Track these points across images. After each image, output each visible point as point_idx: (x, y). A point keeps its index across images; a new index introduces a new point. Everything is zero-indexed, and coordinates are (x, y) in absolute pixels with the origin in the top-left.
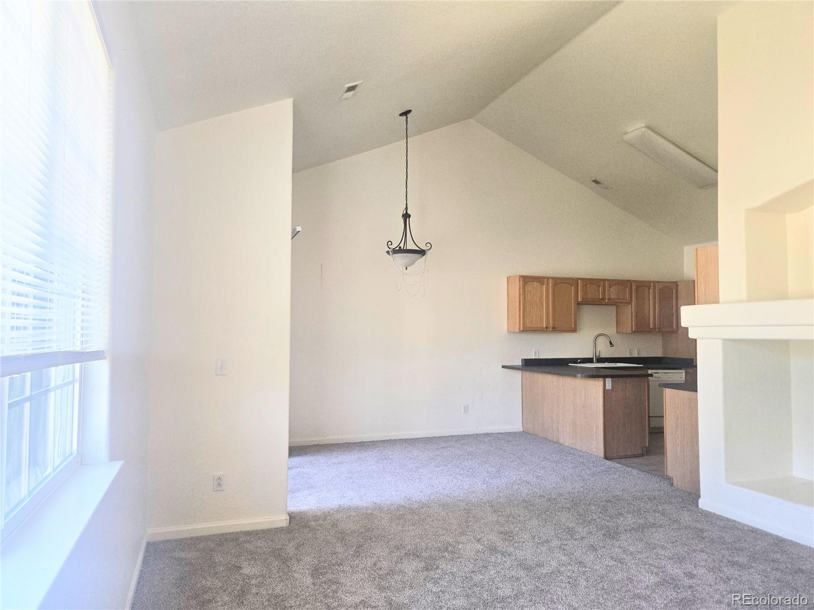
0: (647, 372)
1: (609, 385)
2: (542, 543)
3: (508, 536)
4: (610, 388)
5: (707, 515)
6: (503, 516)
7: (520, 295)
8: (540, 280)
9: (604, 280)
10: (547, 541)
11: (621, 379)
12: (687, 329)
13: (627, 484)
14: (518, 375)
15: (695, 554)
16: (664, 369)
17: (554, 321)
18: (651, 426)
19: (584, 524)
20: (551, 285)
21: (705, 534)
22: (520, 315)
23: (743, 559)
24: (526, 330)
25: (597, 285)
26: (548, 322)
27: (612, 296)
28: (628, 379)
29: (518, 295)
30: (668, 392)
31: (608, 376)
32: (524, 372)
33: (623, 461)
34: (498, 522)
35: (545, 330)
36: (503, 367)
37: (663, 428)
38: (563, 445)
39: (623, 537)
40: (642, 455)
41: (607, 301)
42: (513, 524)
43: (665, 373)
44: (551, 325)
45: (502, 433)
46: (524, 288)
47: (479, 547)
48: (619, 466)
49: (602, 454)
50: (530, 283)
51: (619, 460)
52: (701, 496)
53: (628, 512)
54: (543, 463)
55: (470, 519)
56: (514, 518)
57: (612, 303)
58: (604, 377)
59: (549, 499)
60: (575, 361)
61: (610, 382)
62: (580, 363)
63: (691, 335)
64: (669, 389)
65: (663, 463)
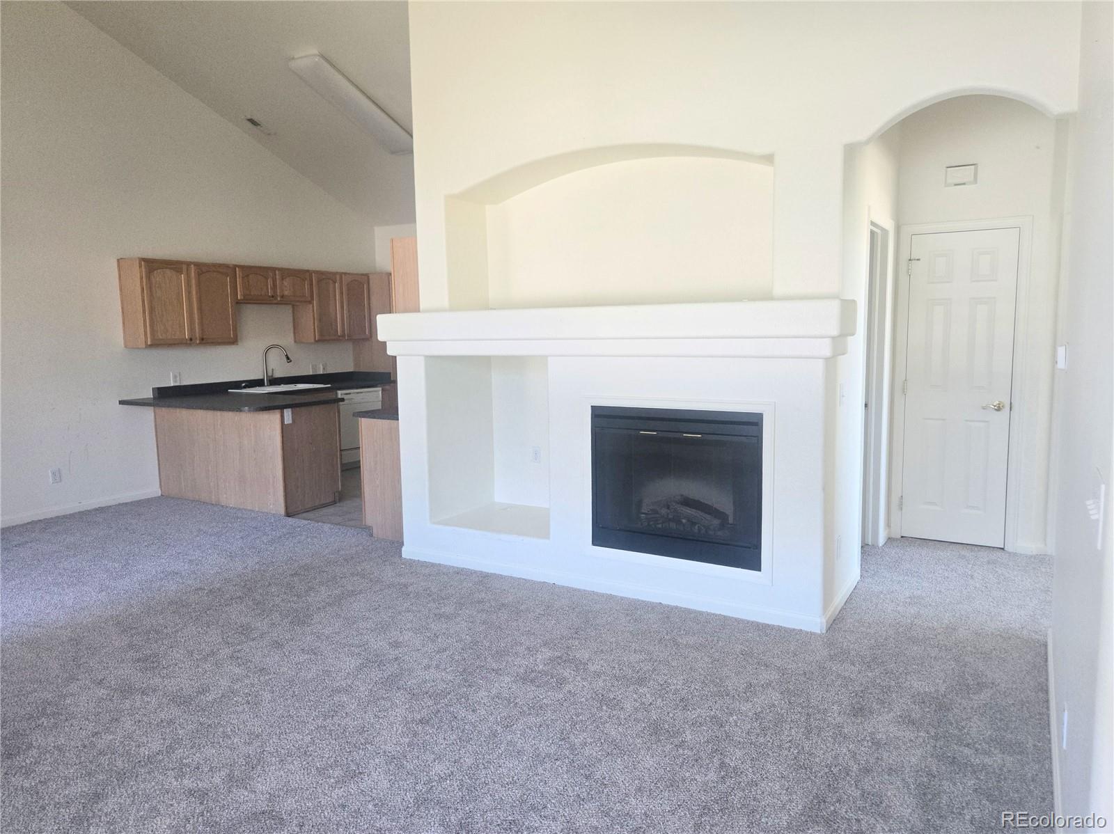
0: (337, 393)
1: (288, 418)
2: (205, 659)
3: (149, 663)
4: (290, 422)
5: (411, 563)
6: (139, 634)
7: (143, 289)
8: (175, 266)
9: (273, 269)
10: (213, 653)
11: (303, 409)
12: (385, 343)
13: (317, 546)
14: (148, 414)
15: (399, 617)
16: (357, 388)
17: (202, 330)
18: (344, 462)
19: (263, 615)
20: (193, 274)
21: (410, 589)
22: (145, 321)
23: (448, 609)
24: (157, 344)
25: (265, 277)
26: (192, 329)
27: (286, 293)
28: (314, 407)
29: (140, 290)
30: (364, 423)
31: (287, 407)
32: (159, 410)
33: (311, 515)
34: (131, 646)
35: (190, 343)
36: (122, 402)
37: (359, 461)
38: (227, 507)
39: (316, 618)
40: (334, 503)
41: (279, 299)
42: (156, 642)
43: (358, 393)
44: (197, 335)
45: (126, 504)
46: (148, 278)
47: (102, 692)
48: (306, 522)
49: (282, 511)
50: (159, 271)
51: (305, 515)
52: (405, 543)
53: (321, 583)
54: (198, 538)
55: (82, 654)
56: (157, 632)
57: (284, 301)
58: (282, 408)
59: (211, 591)
60: (237, 385)
61: (290, 413)
62: (245, 387)
63: (390, 351)
64: (366, 419)
65: (360, 509)
